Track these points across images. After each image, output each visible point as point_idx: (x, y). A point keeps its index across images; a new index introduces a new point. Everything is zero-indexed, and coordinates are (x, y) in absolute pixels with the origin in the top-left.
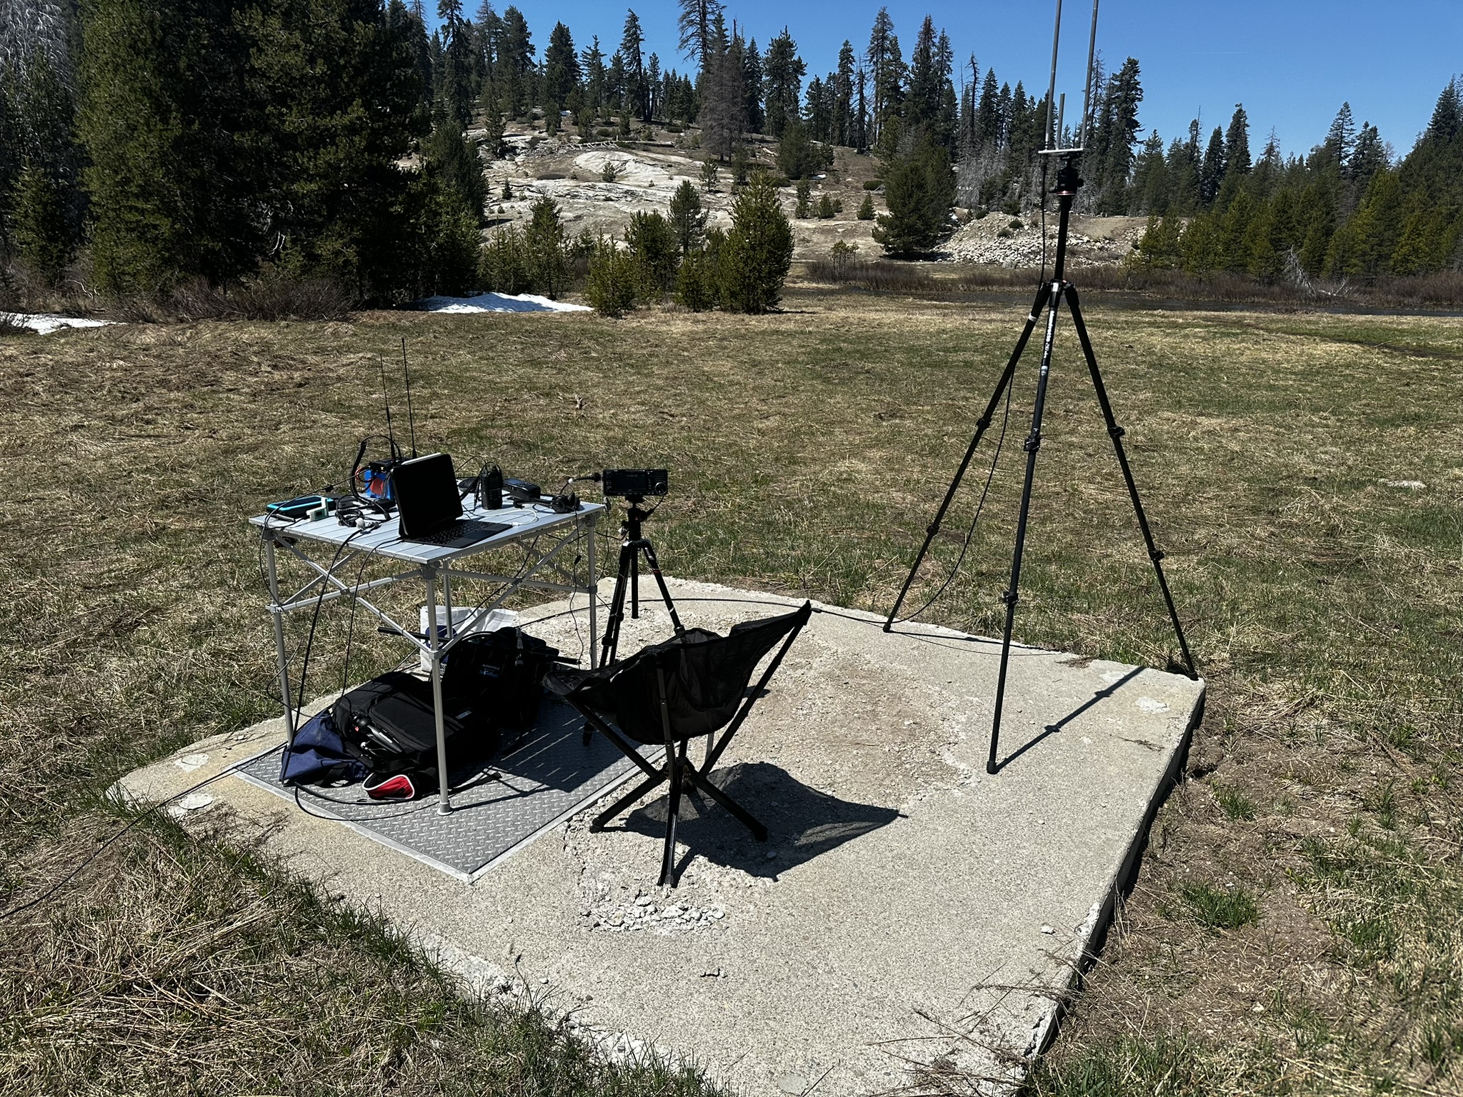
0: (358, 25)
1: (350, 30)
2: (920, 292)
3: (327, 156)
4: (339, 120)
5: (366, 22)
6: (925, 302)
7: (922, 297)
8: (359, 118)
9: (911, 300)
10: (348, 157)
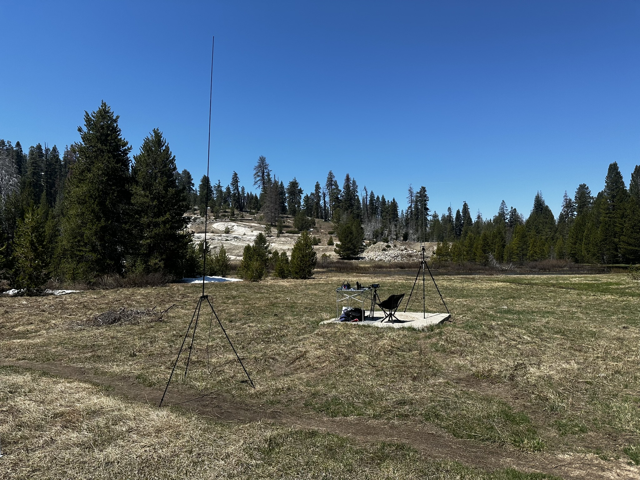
0: (170, 189)
1: (167, 191)
2: (357, 271)
3: (156, 231)
4: (161, 219)
5: (173, 188)
6: (360, 275)
7: (359, 273)
8: (167, 218)
9: (355, 274)
10: (164, 231)
